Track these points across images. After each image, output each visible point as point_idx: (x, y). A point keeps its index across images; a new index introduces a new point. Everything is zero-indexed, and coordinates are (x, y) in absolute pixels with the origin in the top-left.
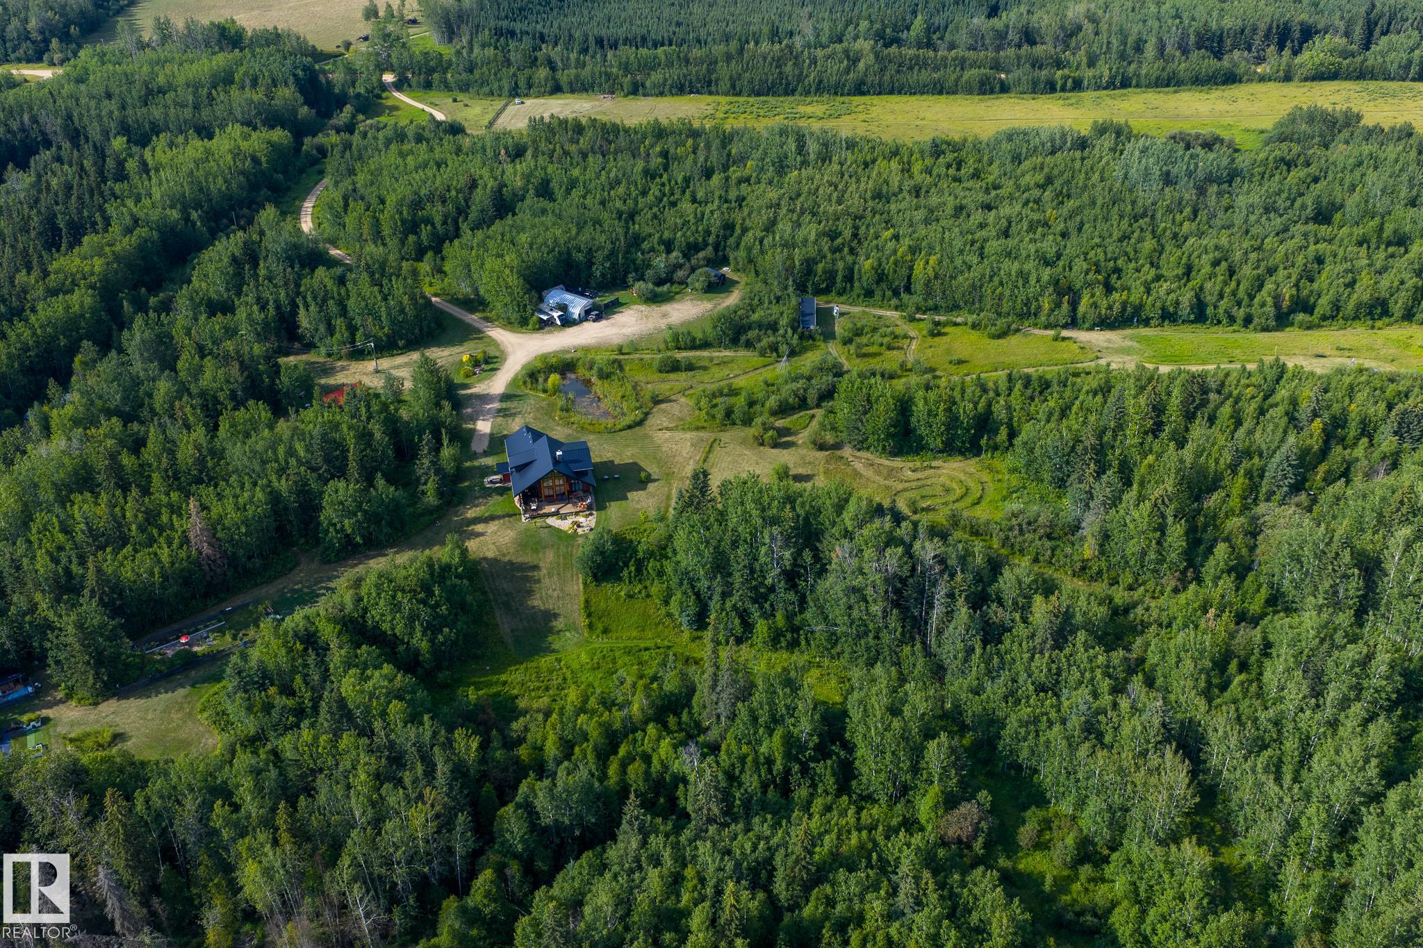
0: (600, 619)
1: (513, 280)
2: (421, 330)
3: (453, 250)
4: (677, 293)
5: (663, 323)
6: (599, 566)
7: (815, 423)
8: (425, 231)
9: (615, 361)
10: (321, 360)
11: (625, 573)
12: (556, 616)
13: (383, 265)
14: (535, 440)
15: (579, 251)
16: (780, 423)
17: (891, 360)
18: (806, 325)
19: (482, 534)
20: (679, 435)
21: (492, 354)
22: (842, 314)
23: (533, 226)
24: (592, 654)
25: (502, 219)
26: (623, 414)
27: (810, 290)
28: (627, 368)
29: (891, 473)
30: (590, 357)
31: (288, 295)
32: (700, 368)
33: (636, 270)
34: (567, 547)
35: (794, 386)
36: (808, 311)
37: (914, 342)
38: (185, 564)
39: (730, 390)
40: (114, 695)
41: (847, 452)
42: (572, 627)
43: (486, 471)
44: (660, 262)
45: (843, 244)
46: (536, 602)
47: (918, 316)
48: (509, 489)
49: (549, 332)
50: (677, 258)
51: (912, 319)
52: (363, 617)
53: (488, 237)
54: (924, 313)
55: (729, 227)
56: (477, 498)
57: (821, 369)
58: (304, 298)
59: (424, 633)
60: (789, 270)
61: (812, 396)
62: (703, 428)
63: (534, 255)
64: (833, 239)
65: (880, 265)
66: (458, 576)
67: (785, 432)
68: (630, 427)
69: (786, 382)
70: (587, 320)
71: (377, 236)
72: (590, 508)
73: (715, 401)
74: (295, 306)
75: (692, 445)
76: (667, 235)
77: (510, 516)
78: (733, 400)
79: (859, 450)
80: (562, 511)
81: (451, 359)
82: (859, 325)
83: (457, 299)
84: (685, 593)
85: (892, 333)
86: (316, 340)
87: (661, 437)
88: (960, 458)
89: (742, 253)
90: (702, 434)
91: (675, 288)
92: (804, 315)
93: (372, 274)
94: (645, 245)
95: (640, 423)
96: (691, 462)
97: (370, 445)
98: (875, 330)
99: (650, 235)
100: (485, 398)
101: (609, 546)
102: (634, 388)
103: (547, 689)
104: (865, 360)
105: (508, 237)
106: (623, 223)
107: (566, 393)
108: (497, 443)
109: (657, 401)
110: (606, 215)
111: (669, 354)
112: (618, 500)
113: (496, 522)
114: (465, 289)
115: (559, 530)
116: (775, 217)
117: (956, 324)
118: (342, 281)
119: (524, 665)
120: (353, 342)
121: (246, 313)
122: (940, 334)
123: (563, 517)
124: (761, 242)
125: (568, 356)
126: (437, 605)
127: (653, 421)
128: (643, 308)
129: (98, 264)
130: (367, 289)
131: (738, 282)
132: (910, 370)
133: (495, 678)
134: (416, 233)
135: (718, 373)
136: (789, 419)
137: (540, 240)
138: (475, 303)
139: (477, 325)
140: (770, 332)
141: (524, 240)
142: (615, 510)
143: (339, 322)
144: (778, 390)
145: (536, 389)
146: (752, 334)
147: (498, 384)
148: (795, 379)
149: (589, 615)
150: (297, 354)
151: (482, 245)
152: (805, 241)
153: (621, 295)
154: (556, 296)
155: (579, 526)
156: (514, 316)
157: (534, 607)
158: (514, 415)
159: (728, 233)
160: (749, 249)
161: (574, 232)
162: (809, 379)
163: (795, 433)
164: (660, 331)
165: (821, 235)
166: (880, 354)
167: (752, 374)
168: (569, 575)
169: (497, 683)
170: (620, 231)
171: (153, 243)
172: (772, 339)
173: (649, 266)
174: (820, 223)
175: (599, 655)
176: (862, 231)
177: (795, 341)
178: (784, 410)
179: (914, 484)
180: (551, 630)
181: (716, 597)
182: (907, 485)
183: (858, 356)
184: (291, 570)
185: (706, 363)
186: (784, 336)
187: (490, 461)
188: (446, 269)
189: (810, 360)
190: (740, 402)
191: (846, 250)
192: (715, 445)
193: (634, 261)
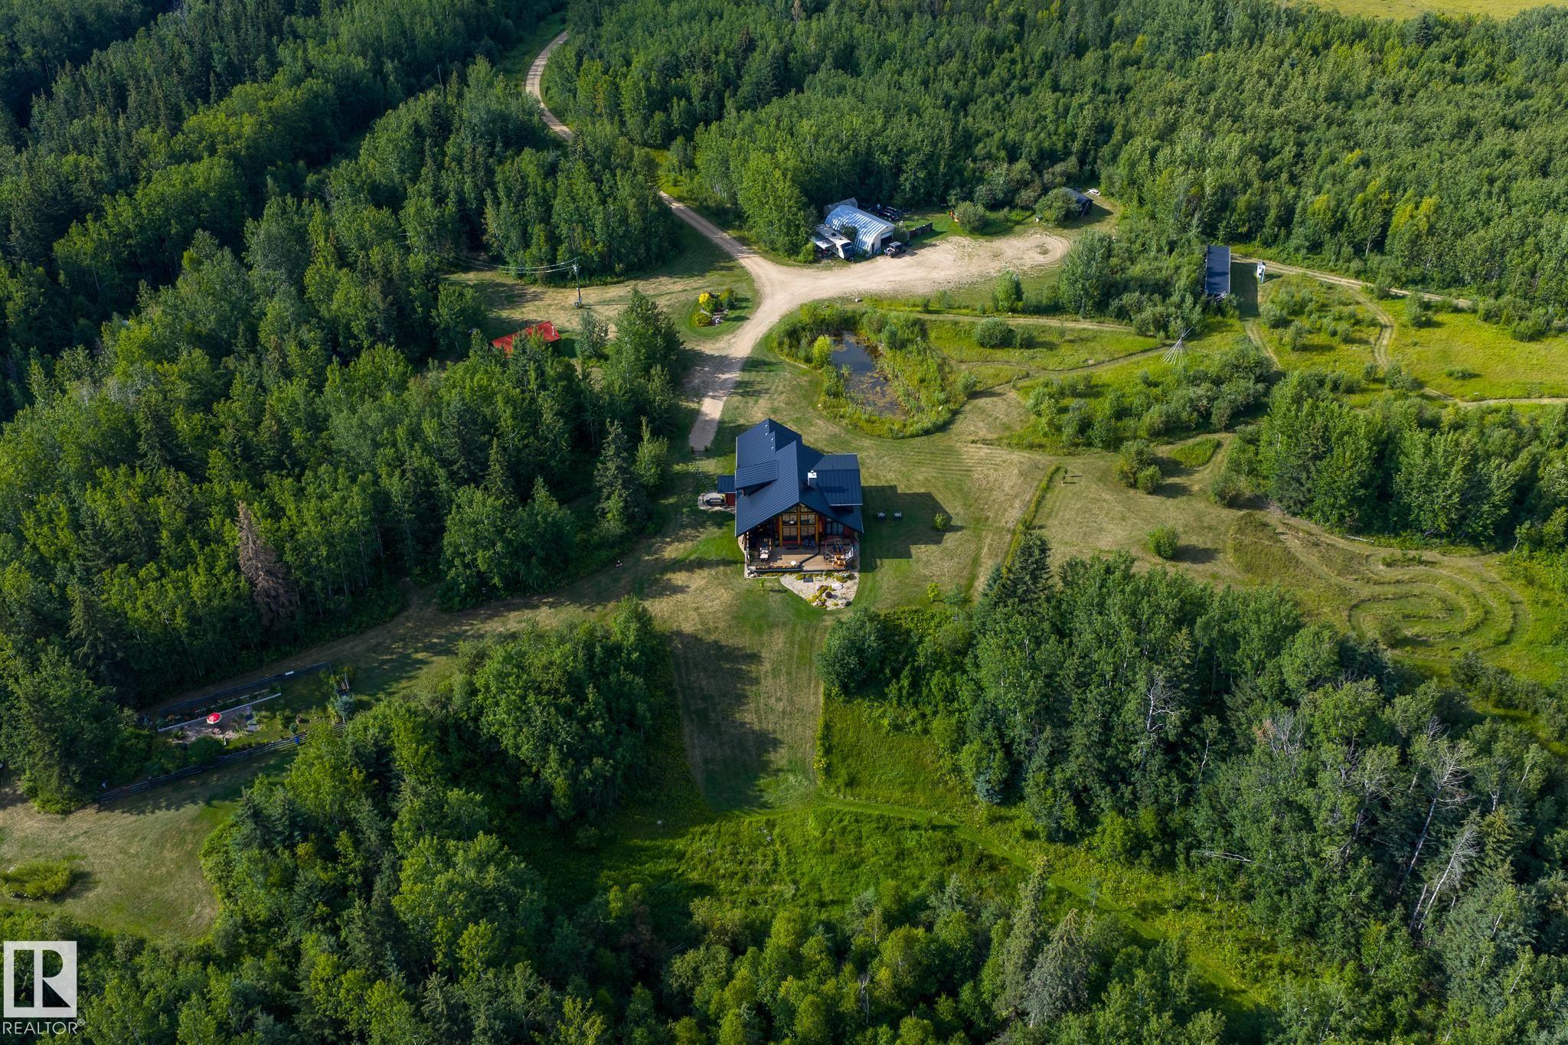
0: (844, 759)
1: (784, 188)
2: (648, 250)
3: (709, 138)
4: (1018, 223)
5: (993, 268)
6: (852, 673)
7: (1222, 458)
8: (678, 107)
9: (916, 322)
10: (510, 281)
11: (892, 690)
12: (776, 743)
13: (608, 152)
14: (778, 447)
15: (885, 152)
16: (1163, 451)
17: (1349, 362)
18: (1213, 289)
19: (681, 589)
20: (1001, 454)
21: (741, 294)
22: (1269, 277)
23: (823, 110)
24: (825, 820)
25: (781, 96)
26: (920, 409)
27: (1221, 233)
28: (933, 335)
29: (1349, 564)
30: (880, 311)
31: (476, 185)
32: (1043, 345)
33: (962, 185)
34: (807, 629)
35: (1193, 392)
36: (1218, 269)
37: (1387, 334)
38: (229, 600)
39: (1089, 386)
40: (94, 801)
41: (1274, 515)
42: (799, 767)
43: (703, 483)
44: (999, 175)
45: (1280, 169)
46: (748, 717)
47: (1394, 291)
48: (731, 517)
49: (829, 268)
50: (1022, 172)
51: (1384, 296)
52: (476, 720)
53: (760, 122)
54: (1403, 286)
55: (1104, 130)
56: (683, 527)
57: (1238, 367)
58: (495, 191)
59: (562, 762)
60: (1195, 201)
61: (1220, 412)
62: (1041, 446)
63: (821, 154)
64: (1265, 159)
65: (1338, 205)
66: (631, 667)
67: (1170, 467)
68: (927, 432)
69: (1179, 382)
70: (882, 254)
71: (615, 109)
72: (850, 566)
73: (1065, 402)
74: (482, 202)
75: (1021, 473)
76: (1012, 135)
77: (726, 563)
78: (1092, 402)
79: (1294, 514)
80: (807, 567)
81: (683, 297)
82: (1298, 297)
83: (707, 208)
84: (987, 743)
85: (1353, 315)
86: (505, 254)
87: (974, 453)
88: (1470, 550)
89: (1121, 171)
90: (1038, 456)
91: (1015, 215)
92: (1211, 273)
93: (590, 166)
94: (979, 150)
95: (943, 427)
96: (1017, 504)
97: (535, 433)
98: (1323, 307)
99: (988, 134)
100: (722, 363)
101: (872, 641)
102: (940, 368)
103: (746, 879)
104: (1308, 355)
105: (785, 123)
106: (950, 114)
107: (838, 366)
108: (727, 436)
109: (973, 393)
110: (927, 101)
111: (998, 319)
112: (894, 557)
113: (705, 572)
114: (719, 194)
115: (798, 599)
116: (1177, 120)
117: (1457, 310)
118: (551, 171)
119: (713, 828)
120: (553, 260)
121: (419, 207)
122: (1429, 324)
123: (808, 577)
124: (1153, 154)
125: (849, 308)
126: (590, 717)
127: (960, 426)
128: (966, 241)
129: (248, 125)
130: (582, 186)
131: (1109, 213)
132: (1382, 381)
133: (666, 844)
134: (665, 110)
135: (1070, 355)
136: (1179, 446)
137: (829, 132)
138: (728, 216)
139: (727, 248)
140: (1157, 297)
141: (806, 128)
142: (889, 571)
143: (538, 231)
144: (1165, 393)
145: (795, 357)
146: (1128, 298)
147: (742, 343)
148: (1195, 380)
149: (828, 751)
150: (479, 270)
151: (749, 132)
152: (1221, 159)
153: (937, 220)
154: (844, 215)
155: (830, 596)
156: (782, 240)
157: (743, 724)
158: (757, 394)
159: (1102, 137)
160: (1133, 165)
161: (879, 122)
162: (1218, 382)
163: (1188, 472)
164: (988, 279)
165: (1247, 150)
166: (1330, 348)
167: (1123, 362)
168: (804, 676)
169: (668, 853)
170: (947, 126)
171: (326, 100)
172: (1160, 309)
173: (981, 180)
174: (1244, 132)
175: (835, 827)
176: (1309, 150)
177: (1196, 316)
178: (1171, 430)
179: (1390, 590)
180: (764, 767)
181: (1038, 761)
182: (1378, 589)
183: (1294, 349)
184: (394, 615)
185: (1054, 338)
186: (1179, 306)
187: (710, 466)
188: (698, 162)
189: (1218, 349)
190: (1102, 408)
191: (1284, 176)
192: (1058, 478)
193: (960, 172)
